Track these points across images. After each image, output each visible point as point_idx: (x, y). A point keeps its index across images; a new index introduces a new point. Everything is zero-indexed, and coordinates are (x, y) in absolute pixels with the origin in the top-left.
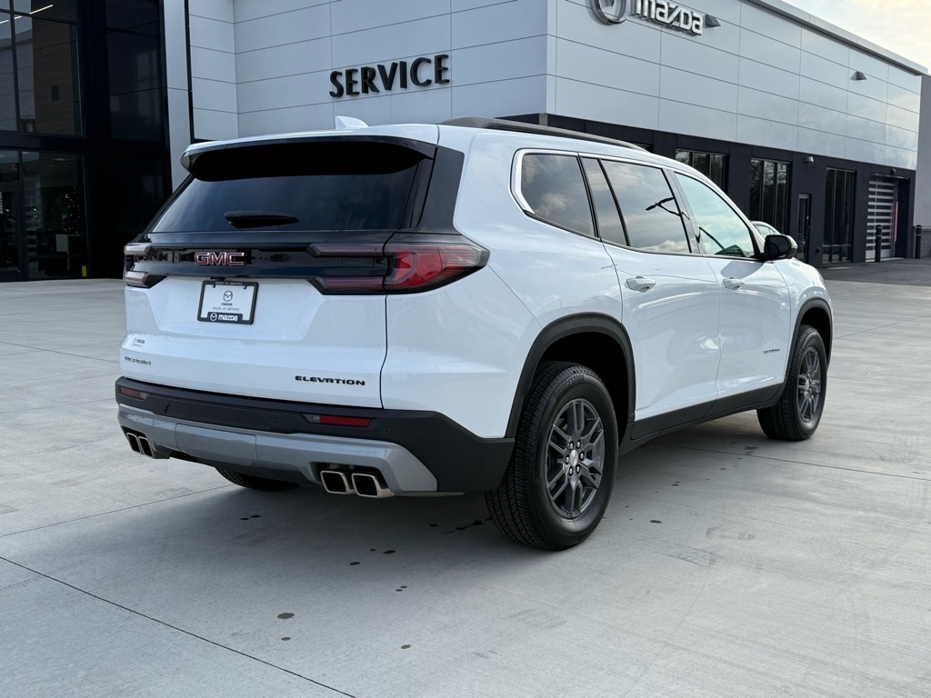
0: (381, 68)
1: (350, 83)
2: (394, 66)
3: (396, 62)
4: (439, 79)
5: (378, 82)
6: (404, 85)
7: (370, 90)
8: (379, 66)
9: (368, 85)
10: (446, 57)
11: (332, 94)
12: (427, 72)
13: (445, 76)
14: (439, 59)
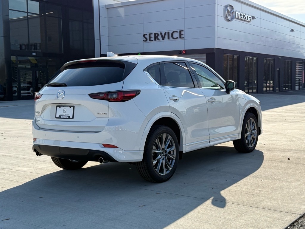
0: (161, 33)
1: (150, 37)
2: (165, 33)
3: (166, 32)
4: (180, 37)
5: (160, 37)
6: (169, 38)
7: (157, 39)
8: (160, 33)
9: (156, 38)
10: (183, 31)
11: (144, 40)
12: (176, 35)
13: (182, 36)
14: (180, 32)
